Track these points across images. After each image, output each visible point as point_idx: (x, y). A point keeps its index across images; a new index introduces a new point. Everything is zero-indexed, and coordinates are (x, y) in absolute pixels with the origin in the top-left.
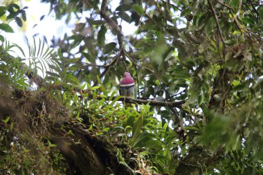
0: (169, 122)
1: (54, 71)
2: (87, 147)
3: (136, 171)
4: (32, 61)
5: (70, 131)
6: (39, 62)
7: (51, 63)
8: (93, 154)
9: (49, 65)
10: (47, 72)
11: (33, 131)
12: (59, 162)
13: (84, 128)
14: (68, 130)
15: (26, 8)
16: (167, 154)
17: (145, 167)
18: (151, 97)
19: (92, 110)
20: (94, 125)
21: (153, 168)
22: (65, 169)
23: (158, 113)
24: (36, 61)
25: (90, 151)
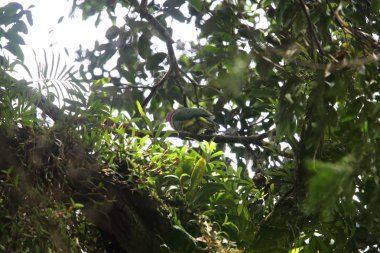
0: (247, 163)
1: (75, 98)
2: (126, 207)
3: (198, 239)
4: (42, 85)
5: (101, 184)
6: (53, 86)
7: (70, 87)
8: (135, 217)
9: (67, 89)
11: (47, 186)
12: (86, 230)
14: (97, 182)
15: (32, 6)
16: (243, 212)
17: (211, 232)
20: (135, 174)
21: (222, 235)
22: (95, 240)
24: (49, 84)
25: (130, 211)
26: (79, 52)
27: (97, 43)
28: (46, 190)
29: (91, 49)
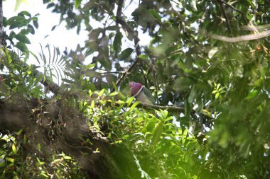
0: (189, 128)
1: (69, 78)
2: (107, 155)
5: (88, 140)
8: (113, 162)
9: (64, 72)
10: (63, 79)
11: (49, 140)
13: (103, 136)
14: (85, 138)
15: (38, 14)
16: (189, 161)
17: (167, 174)
18: (170, 103)
19: (110, 116)
20: (113, 132)
23: (177, 120)
25: (109, 159)
26: (65, 52)
27: (79, 46)
28: (48, 144)
29: (74, 50)
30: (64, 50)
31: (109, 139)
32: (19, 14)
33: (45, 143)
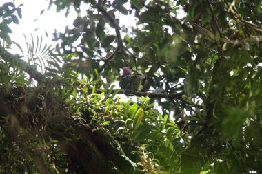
0: (170, 113)
1: (53, 67)
2: (89, 142)
4: (30, 58)
5: (71, 126)
6: (38, 58)
7: (50, 59)
8: (95, 149)
9: (47, 61)
12: (61, 158)
13: (85, 123)
16: (169, 145)
17: (147, 159)
20: (94, 119)
21: (155, 161)
22: (67, 164)
23: (159, 105)
24: (35, 57)
26: (55, 34)
28: (33, 130)
29: (63, 32)
30: (54, 32)
31: (91, 125)
32: (3, 5)
33: (30, 130)
